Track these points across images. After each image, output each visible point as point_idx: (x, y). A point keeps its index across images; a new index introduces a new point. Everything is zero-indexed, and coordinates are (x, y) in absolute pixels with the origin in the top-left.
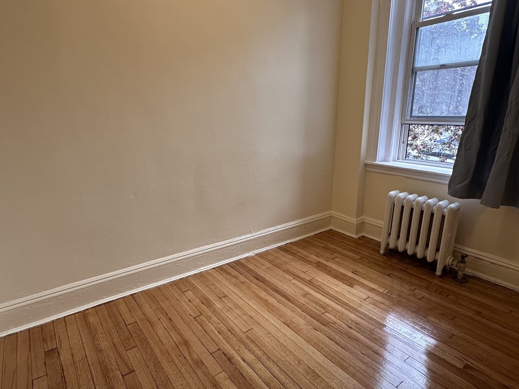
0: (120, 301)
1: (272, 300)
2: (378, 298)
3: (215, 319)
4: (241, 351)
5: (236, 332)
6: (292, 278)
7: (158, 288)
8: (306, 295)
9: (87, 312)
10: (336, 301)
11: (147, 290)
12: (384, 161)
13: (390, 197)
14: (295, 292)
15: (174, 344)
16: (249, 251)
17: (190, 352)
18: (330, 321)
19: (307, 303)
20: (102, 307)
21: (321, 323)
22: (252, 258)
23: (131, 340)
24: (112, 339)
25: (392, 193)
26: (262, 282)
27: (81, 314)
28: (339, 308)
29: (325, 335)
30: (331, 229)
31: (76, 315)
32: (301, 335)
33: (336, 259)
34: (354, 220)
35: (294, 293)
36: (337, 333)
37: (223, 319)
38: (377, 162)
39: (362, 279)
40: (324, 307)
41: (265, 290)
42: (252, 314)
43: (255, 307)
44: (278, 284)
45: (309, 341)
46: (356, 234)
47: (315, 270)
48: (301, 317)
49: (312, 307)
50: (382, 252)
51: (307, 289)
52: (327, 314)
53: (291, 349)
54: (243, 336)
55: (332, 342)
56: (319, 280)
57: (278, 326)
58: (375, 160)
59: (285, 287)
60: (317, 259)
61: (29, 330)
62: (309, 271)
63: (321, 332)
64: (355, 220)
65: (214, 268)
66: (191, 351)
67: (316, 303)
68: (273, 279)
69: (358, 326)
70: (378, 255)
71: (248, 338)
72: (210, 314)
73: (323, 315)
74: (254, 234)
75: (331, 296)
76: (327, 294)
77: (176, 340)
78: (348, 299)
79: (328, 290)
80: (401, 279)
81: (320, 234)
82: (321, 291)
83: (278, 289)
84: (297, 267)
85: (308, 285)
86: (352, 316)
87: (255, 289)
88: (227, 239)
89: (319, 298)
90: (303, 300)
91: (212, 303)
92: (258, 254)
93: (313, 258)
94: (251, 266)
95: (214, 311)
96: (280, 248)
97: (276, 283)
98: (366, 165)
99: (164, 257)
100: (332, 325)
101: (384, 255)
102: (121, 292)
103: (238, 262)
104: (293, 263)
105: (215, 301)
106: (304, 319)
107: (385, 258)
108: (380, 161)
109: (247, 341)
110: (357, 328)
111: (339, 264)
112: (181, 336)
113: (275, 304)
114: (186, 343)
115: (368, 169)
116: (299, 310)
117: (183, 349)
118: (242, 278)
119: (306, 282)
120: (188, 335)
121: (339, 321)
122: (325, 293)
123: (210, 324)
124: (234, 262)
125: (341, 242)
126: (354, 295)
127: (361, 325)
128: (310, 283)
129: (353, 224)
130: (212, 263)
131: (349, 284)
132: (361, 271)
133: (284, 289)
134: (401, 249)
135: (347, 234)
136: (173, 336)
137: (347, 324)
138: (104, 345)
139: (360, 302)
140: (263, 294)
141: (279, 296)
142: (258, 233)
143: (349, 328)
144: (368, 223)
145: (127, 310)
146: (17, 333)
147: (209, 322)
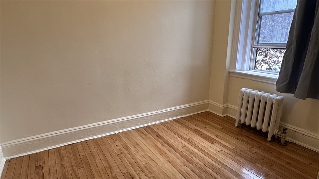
0: (79, 143)
1: (163, 148)
2: (227, 151)
3: (129, 156)
4: (140, 174)
5: (139, 164)
6: (178, 137)
7: (101, 138)
8: (184, 147)
9: (61, 148)
10: (201, 151)
11: (94, 139)
12: (241, 70)
13: (242, 92)
14: (178, 145)
15: (103, 168)
16: (156, 121)
17: (111, 173)
18: (195, 162)
19: (184, 151)
20: (69, 146)
21: (190, 163)
22: (157, 125)
23: (81, 164)
24: (71, 163)
25: (243, 89)
26: (160, 138)
27: (57, 149)
28: (202, 155)
29: (190, 169)
30: (208, 111)
31: (55, 149)
32: (176, 168)
33: (207, 128)
34: (221, 106)
35: (177, 145)
36: (198, 168)
37: (133, 156)
38: (236, 71)
39: (220, 140)
40: (194, 154)
41: (161, 143)
42: (150, 155)
43: (153, 151)
44: (169, 140)
45: (180, 171)
46: (223, 114)
47: (193, 133)
48: (178, 158)
49: (186, 153)
50: (236, 125)
51: (185, 143)
52: (194, 158)
53: (168, 175)
54: (142, 166)
55: (193, 173)
56: (194, 139)
57: (164, 162)
58: (235, 69)
59: (173, 141)
60: (196, 128)
61: (29, 155)
62: (189, 134)
63: (188, 167)
64: (222, 106)
65: (134, 129)
66: (112, 172)
67: (189, 152)
68: (167, 137)
69: (211, 166)
70: (234, 127)
71: (145, 167)
72: (127, 153)
73: (191, 159)
74: (159, 111)
75: (199, 148)
76: (197, 147)
77: (105, 166)
78: (209, 151)
79: (198, 145)
80: (245, 141)
81: (201, 114)
82: (194, 145)
83: (168, 143)
84: (183, 131)
85: (187, 141)
86: (209, 160)
87: (155, 142)
88: (142, 113)
89: (192, 149)
90: (182, 150)
91: (129, 148)
92: (161, 123)
93: (194, 127)
94: (155, 130)
95: (130, 153)
96: (175, 120)
97: (168, 139)
98: (229, 72)
99: (105, 121)
100: (196, 164)
101: (238, 127)
102: (80, 139)
103: (149, 127)
104: (181, 129)
105: (130, 146)
106: (180, 159)
107: (238, 129)
108: (238, 70)
109: (144, 169)
110: (210, 166)
111: (208, 131)
112: (108, 164)
113: (165, 151)
114: (110, 168)
115: (231, 75)
116: (178, 155)
117: (109, 171)
118: (149, 136)
119: (186, 140)
120: (112, 163)
121: (200, 162)
122: (196, 146)
123: (125, 159)
124: (146, 126)
125: (213, 118)
126: (213, 148)
127: (213, 165)
128: (188, 141)
129: (221, 108)
130: (133, 126)
131: (211, 142)
132: (221, 135)
133: (172, 143)
134: (247, 124)
135: (217, 114)
136: (104, 164)
137: (205, 164)
138: (67, 165)
139: (215, 153)
140: (159, 145)
141: (168, 146)
142: (162, 110)
143: (205, 166)
144: (230, 108)
145: (82, 149)
146: (23, 156)
147: (125, 158)
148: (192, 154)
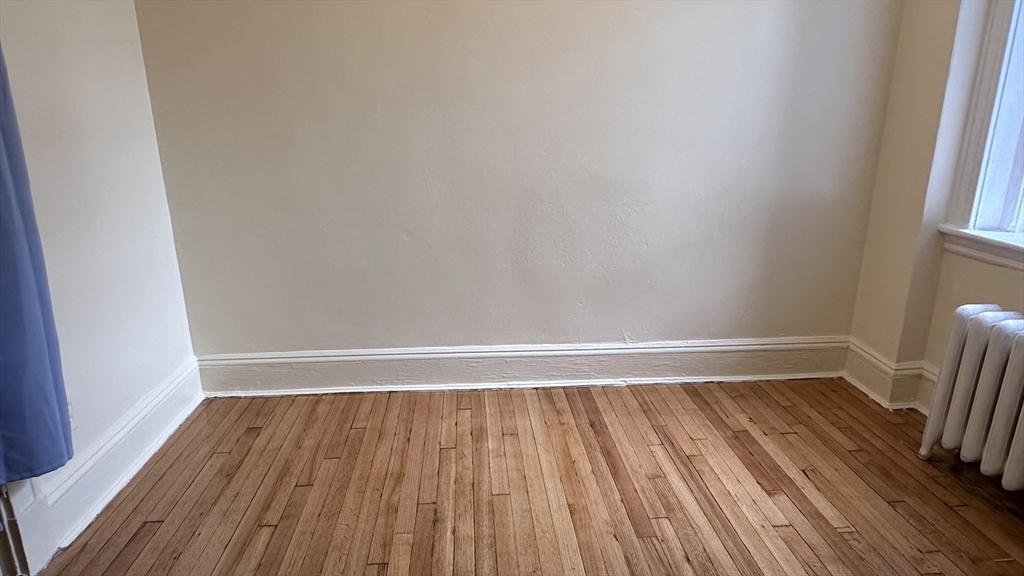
0: (371, 396)
1: (584, 466)
2: (815, 538)
3: (468, 461)
4: (462, 519)
5: (479, 489)
6: (657, 441)
7: (431, 394)
8: (657, 477)
9: (324, 397)
10: (709, 511)
11: (415, 392)
13: (963, 320)
14: (640, 466)
15: (384, 473)
16: (615, 375)
17: (394, 490)
18: (659, 534)
19: (644, 492)
20: (344, 397)
21: (637, 532)
22: (617, 390)
23: (341, 448)
24: (320, 441)
25: (969, 309)
26: (596, 432)
27: (316, 397)
28: (701, 520)
29: (624, 552)
30: (841, 378)
32: (580, 534)
33: (791, 438)
34: (890, 365)
35: (636, 468)
36: (653, 559)
37: (480, 465)
38: (970, 231)
39: (813, 489)
40: (671, 508)
41: (588, 447)
42: (530, 474)
43: (545, 465)
44: (621, 444)
45: (585, 548)
46: (891, 401)
47: (721, 442)
48: (609, 505)
49: (647, 500)
50: (923, 451)
51: (668, 468)
52: (665, 523)
53: (540, 548)
54: (485, 497)
55: (626, 568)
56: (711, 462)
57: (554, 506)
58: (965, 222)
59: (630, 452)
60: (749, 426)
61: (254, 398)
62: (705, 442)
63: (621, 545)
64: (894, 366)
65: (537, 389)
66: (397, 489)
67: (662, 497)
68: (621, 433)
69: (708, 564)
70: (912, 458)
71: (491, 504)
72: (468, 452)
73: (653, 522)
74: (630, 345)
75: (706, 496)
76: (701, 490)
77: (390, 469)
78: (739, 516)
79: (710, 482)
80: (920, 519)
81: (805, 382)
82: (695, 481)
83: (614, 452)
84: (692, 430)
85: (678, 461)
86: (715, 545)
87: (572, 440)
88: (570, 342)
89: (676, 490)
90: (640, 483)
91: (485, 437)
92: (634, 386)
93: (742, 421)
94: (601, 403)
95: (477, 452)
97: (619, 440)
98: (942, 235)
99: (449, 345)
100: (656, 542)
101: (930, 460)
102: (377, 384)
103: (585, 391)
104: (686, 420)
105: (492, 435)
106: (613, 512)
108: (979, 229)
109: (485, 508)
110: (702, 565)
111: (788, 447)
112: (403, 465)
113: (584, 473)
114: (400, 477)
115: (947, 245)
116: (617, 497)
117: (390, 483)
118: (569, 418)
119: (678, 455)
120: (412, 469)
121: (677, 540)
122: (698, 486)
123: (453, 465)
124: (578, 388)
125: (840, 408)
126: (759, 510)
127: (716, 564)
128: (688, 464)
129: (887, 373)
130: (535, 379)
131: (768, 488)
132: (828, 473)
133: (626, 455)
134: (967, 455)
135: (872, 395)
136: (392, 462)
137: (689, 553)
138: (309, 443)
139: (758, 527)
140: (578, 451)
141: (604, 465)
142: (640, 345)
143: (684, 560)
145: (368, 411)
146: (240, 398)
147: (456, 462)
148: (668, 508)
